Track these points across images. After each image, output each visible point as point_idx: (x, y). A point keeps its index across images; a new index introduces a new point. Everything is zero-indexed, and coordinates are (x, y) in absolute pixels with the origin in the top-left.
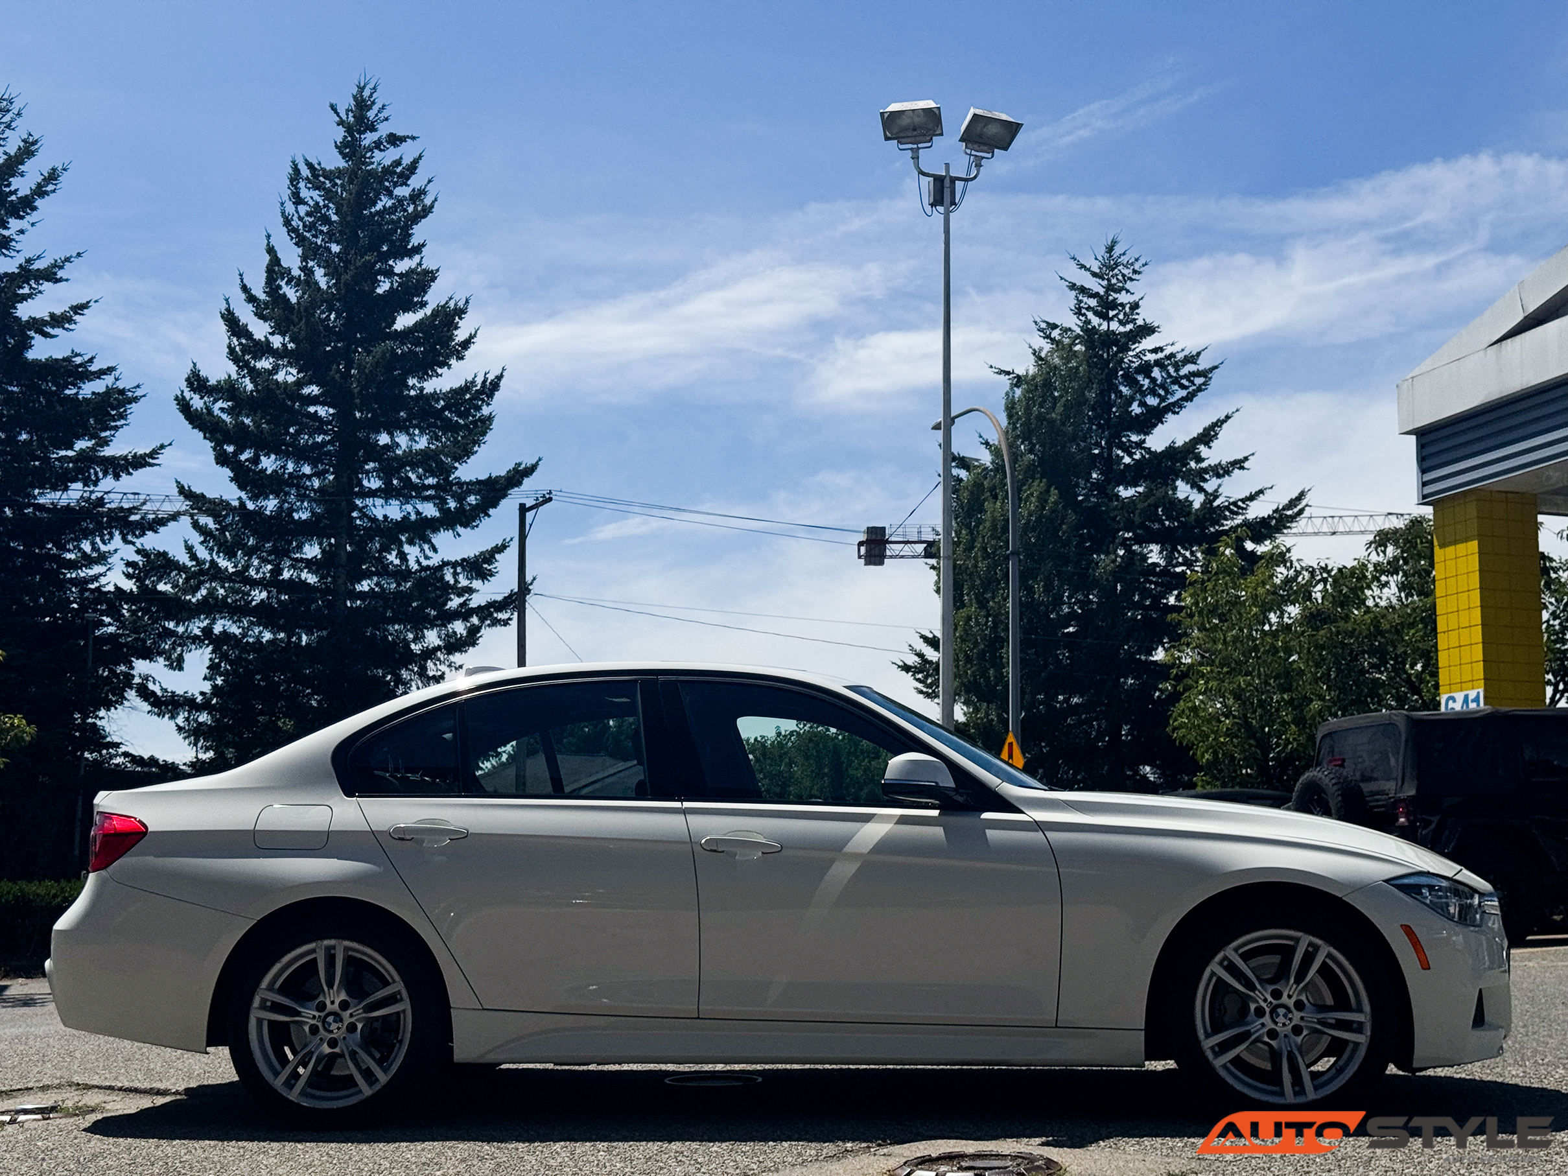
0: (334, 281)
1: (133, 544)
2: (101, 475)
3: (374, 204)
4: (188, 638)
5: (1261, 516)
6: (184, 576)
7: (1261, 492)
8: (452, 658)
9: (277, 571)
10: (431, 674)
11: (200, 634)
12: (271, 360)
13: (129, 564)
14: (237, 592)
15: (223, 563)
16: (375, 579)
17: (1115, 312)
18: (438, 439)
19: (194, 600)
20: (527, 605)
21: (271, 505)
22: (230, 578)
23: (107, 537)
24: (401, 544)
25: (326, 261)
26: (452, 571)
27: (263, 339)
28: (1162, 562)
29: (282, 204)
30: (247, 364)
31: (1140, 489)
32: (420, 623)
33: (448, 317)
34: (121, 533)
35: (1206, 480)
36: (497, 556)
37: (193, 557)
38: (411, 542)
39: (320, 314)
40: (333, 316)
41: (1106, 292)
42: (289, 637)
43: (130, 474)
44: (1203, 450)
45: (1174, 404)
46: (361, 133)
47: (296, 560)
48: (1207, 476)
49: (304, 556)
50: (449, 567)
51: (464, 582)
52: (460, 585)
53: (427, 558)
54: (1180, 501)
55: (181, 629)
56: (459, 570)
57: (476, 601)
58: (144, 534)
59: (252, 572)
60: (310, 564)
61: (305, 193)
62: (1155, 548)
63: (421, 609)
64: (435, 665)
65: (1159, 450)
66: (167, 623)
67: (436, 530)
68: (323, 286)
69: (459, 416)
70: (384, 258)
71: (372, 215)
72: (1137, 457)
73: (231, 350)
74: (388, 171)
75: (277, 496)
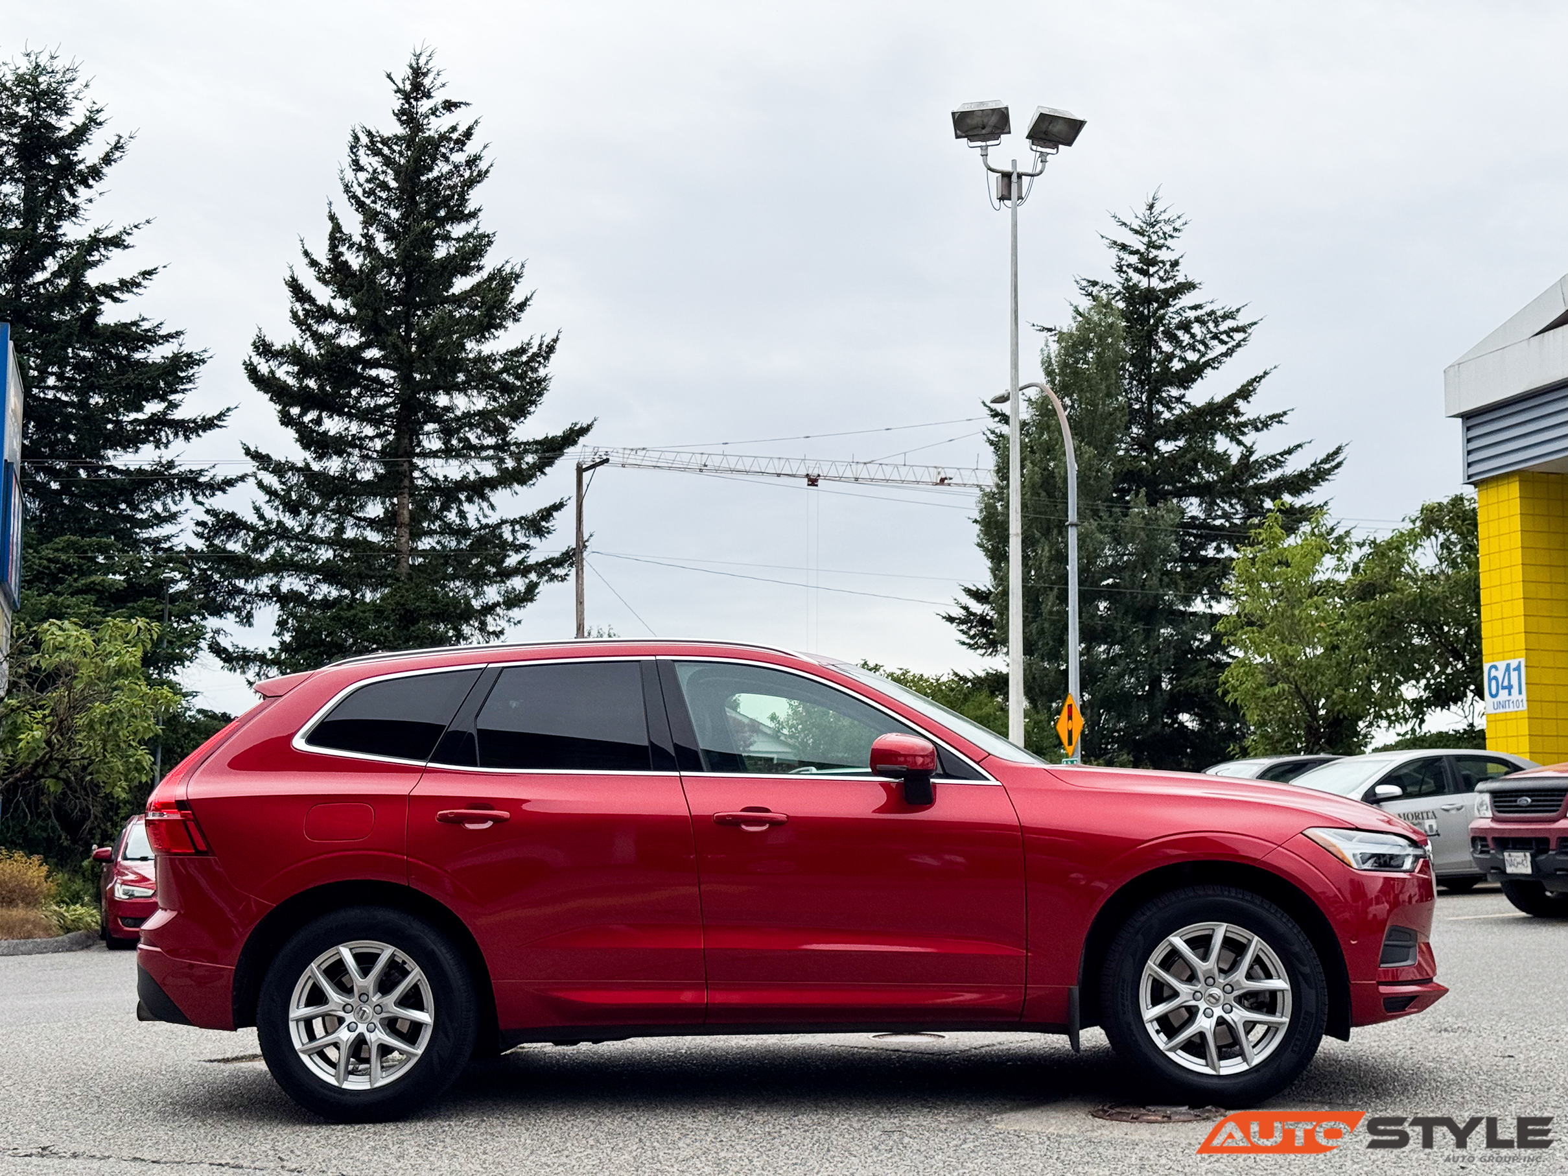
0: (393, 246)
1: (202, 504)
2: (171, 437)
3: (431, 169)
4: (257, 595)
5: (1299, 470)
6: (252, 534)
7: (1300, 446)
8: (511, 613)
9: (341, 529)
10: (490, 629)
11: (267, 590)
12: (334, 324)
13: (198, 524)
14: (305, 550)
15: (289, 522)
16: (437, 538)
17: (1156, 268)
18: (495, 399)
19: (263, 559)
20: (585, 563)
21: (334, 465)
22: (296, 537)
23: (177, 498)
24: (461, 502)
25: (385, 227)
26: (510, 528)
27: (326, 305)
28: (1202, 516)
29: (342, 171)
30: (309, 328)
31: (1181, 443)
32: (479, 579)
33: (504, 281)
34: (192, 493)
35: (1243, 434)
36: (555, 514)
37: (261, 517)
38: (470, 500)
39: (382, 278)
40: (393, 281)
41: (1147, 249)
42: (353, 594)
43: (199, 436)
44: (1240, 404)
45: (1213, 360)
46: (417, 99)
47: (359, 519)
48: (1246, 430)
49: (368, 516)
50: (508, 525)
51: (521, 539)
52: (517, 543)
53: (485, 516)
54: (1219, 454)
55: (250, 587)
56: (517, 527)
57: (534, 558)
58: (214, 495)
59: (317, 531)
60: (373, 523)
61: (365, 159)
62: (1195, 501)
63: (480, 566)
64: (495, 620)
65: (1198, 406)
66: (237, 581)
67: (493, 488)
68: (383, 251)
69: (517, 378)
70: (441, 222)
71: (429, 182)
72: (1177, 412)
73: (295, 315)
74: (443, 137)
75: (340, 456)
